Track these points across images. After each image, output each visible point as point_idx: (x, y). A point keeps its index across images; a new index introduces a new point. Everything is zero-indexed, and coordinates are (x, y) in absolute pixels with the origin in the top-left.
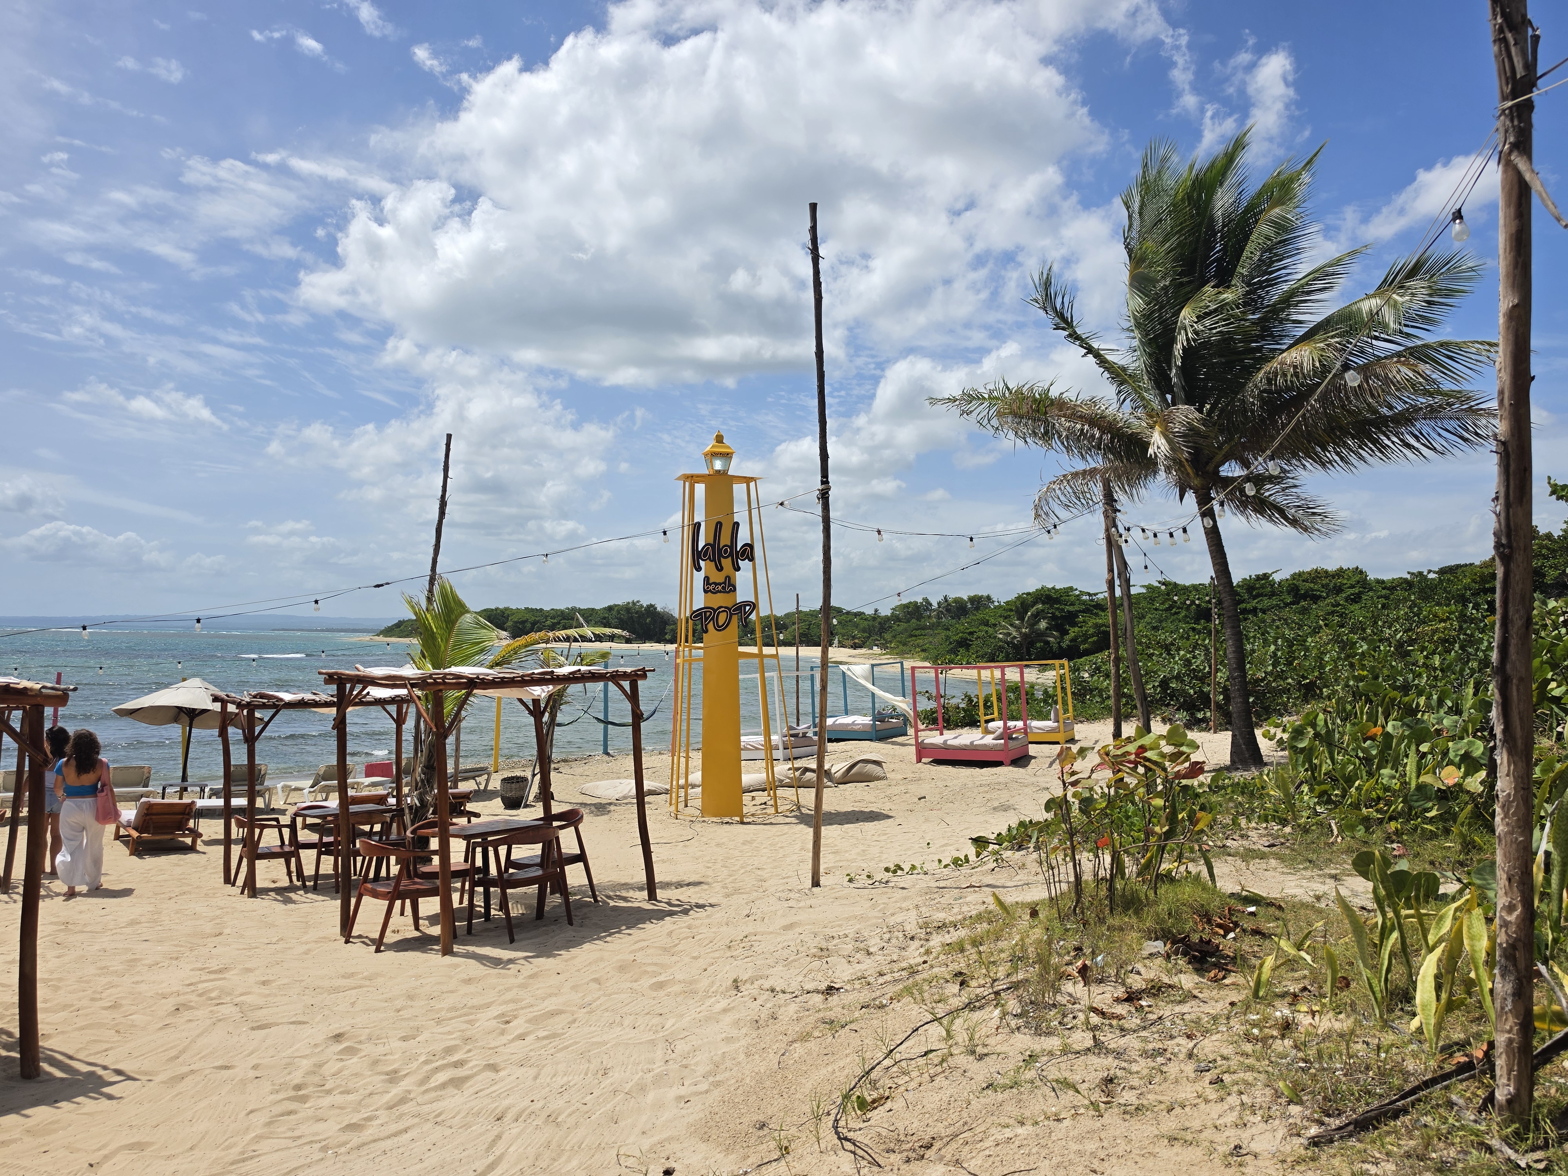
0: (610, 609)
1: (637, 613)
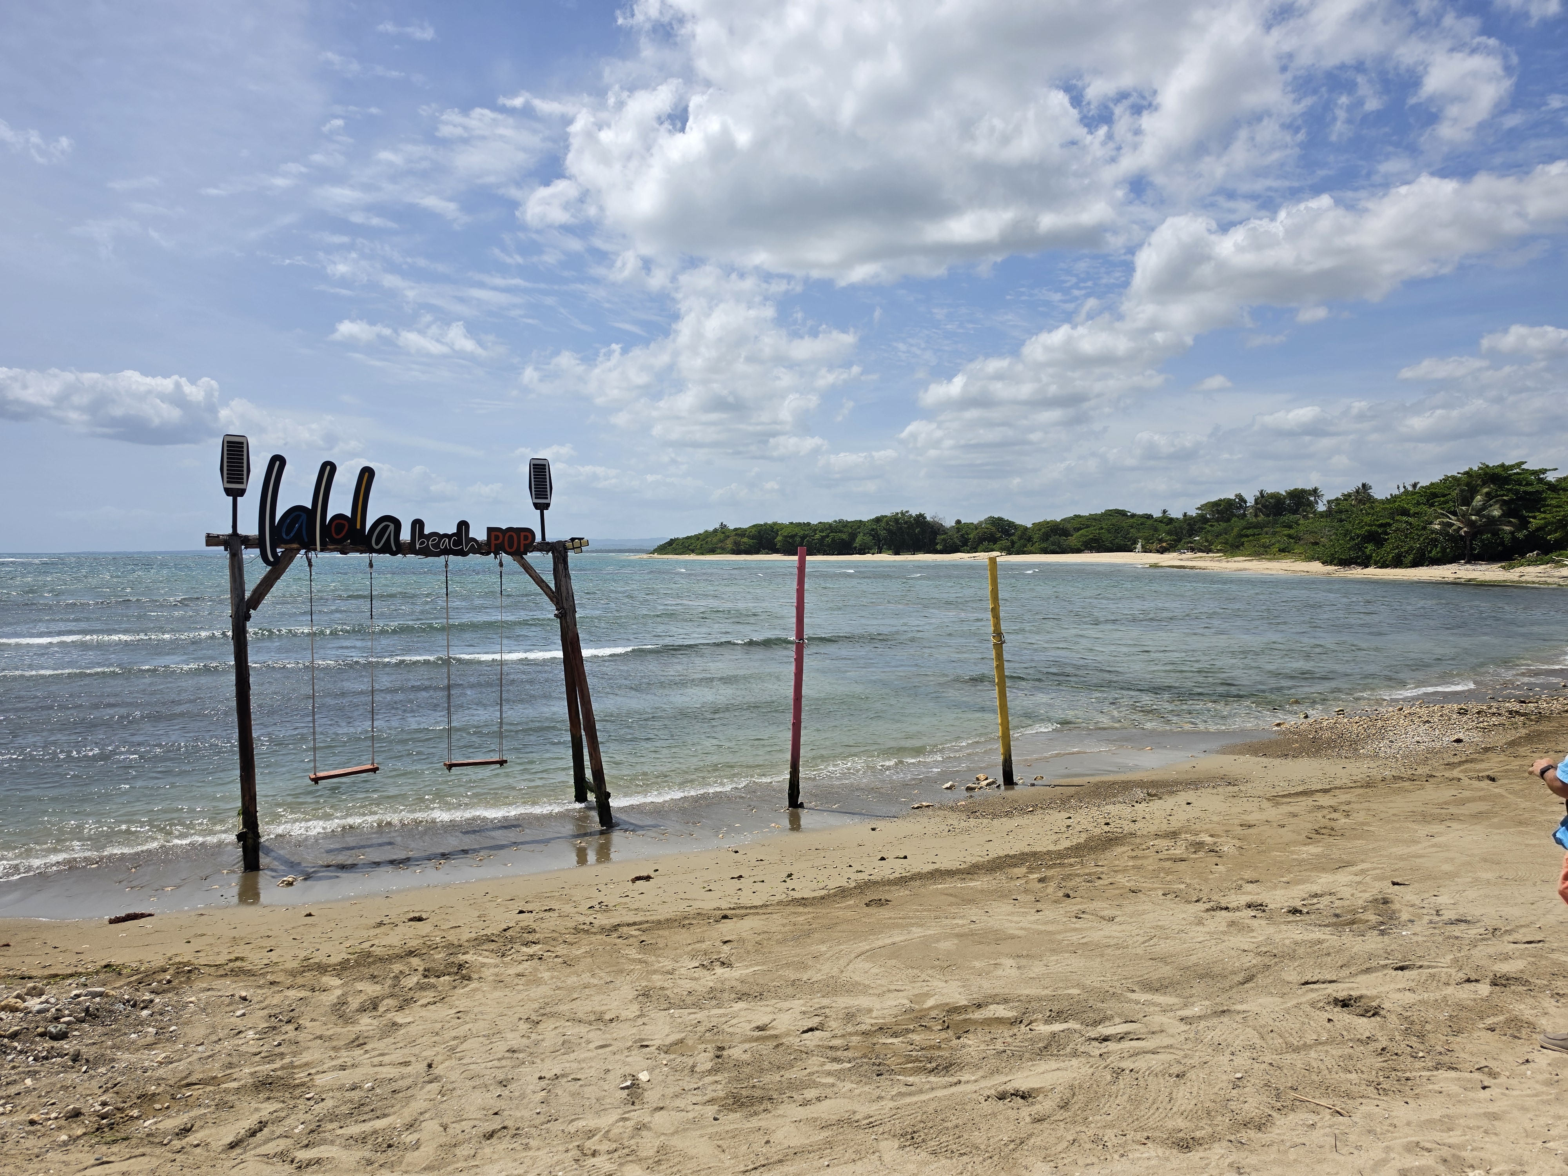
0: (878, 520)
1: (906, 523)
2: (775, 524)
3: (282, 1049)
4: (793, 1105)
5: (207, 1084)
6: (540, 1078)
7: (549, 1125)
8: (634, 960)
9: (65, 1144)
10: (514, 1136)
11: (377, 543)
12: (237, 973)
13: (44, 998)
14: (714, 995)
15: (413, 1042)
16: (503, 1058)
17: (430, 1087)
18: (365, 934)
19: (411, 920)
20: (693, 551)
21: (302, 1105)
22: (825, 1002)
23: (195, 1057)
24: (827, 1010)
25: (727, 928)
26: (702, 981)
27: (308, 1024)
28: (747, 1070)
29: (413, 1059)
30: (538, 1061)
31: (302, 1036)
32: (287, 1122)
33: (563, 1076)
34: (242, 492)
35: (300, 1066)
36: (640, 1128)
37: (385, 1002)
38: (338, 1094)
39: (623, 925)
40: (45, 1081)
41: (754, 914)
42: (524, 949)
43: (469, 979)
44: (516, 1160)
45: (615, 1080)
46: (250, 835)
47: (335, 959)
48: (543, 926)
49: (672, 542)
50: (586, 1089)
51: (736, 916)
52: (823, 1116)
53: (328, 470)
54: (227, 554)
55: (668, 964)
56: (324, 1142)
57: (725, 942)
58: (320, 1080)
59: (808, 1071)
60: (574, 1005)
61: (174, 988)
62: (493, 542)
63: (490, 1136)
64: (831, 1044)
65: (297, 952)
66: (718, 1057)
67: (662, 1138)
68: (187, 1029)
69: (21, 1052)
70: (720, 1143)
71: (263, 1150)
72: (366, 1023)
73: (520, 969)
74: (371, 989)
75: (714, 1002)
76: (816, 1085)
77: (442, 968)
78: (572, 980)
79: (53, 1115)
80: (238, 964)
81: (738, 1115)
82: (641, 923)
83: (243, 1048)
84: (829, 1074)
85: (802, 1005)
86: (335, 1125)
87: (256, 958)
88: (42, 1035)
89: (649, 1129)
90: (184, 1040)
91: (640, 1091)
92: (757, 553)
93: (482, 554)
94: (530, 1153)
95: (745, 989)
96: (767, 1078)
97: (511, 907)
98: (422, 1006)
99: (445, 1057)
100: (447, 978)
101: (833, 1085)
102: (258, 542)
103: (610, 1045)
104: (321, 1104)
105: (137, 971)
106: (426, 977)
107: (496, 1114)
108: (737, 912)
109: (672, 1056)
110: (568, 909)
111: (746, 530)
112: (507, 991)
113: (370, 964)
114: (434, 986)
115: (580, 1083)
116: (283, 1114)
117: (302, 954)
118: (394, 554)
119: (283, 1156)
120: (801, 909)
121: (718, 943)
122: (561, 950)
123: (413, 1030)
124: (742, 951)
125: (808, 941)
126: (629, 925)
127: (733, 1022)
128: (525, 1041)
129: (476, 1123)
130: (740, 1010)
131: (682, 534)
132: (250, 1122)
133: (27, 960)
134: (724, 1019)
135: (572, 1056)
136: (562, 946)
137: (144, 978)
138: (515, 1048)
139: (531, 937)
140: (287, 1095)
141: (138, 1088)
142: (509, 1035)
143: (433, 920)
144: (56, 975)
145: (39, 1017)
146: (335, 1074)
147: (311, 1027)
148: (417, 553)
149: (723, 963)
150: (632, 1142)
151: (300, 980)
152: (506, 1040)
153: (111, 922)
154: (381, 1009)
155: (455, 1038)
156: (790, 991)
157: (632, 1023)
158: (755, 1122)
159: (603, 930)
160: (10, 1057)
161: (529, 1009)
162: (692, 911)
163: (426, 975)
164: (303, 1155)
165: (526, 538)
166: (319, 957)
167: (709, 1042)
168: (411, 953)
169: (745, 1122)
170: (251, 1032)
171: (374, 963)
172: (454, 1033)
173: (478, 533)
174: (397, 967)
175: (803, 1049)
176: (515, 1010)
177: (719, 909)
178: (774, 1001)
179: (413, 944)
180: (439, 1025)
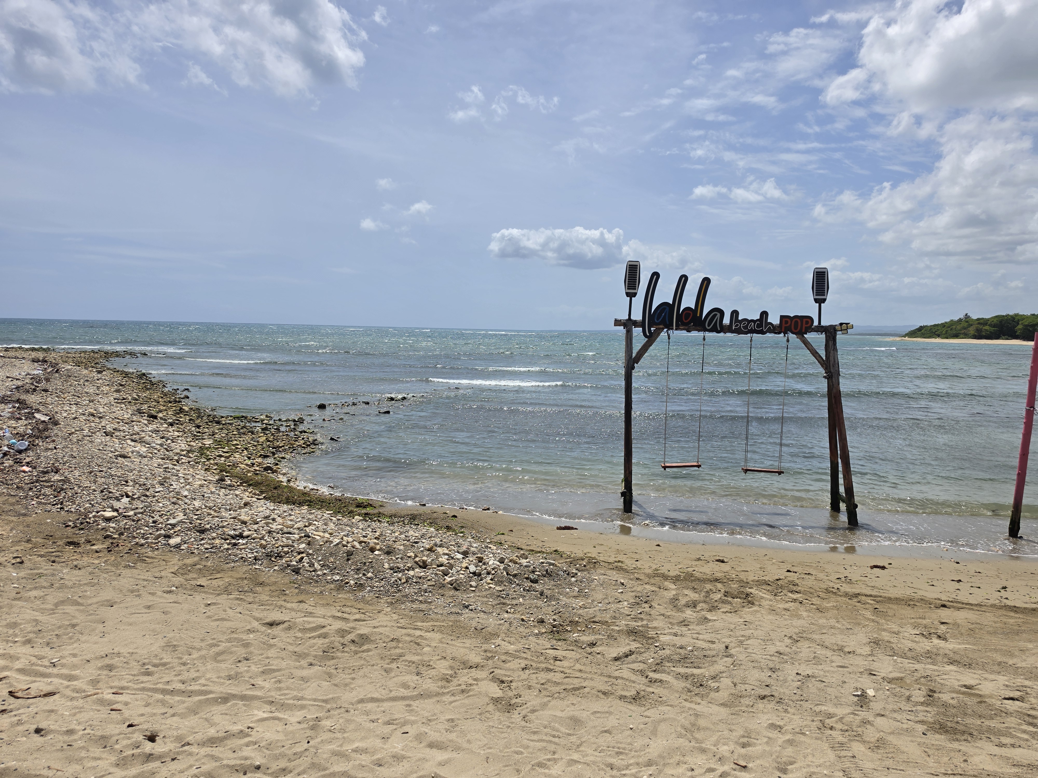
2: (1017, 315)
3: (642, 616)
4: (991, 744)
5: (603, 624)
6: (797, 674)
7: (801, 703)
8: (869, 619)
9: (537, 634)
10: (778, 702)
11: (709, 325)
12: (620, 569)
13: (528, 560)
14: (930, 656)
15: (716, 631)
16: (773, 655)
17: (726, 659)
18: (690, 563)
19: (717, 561)
20: (939, 336)
21: (652, 648)
22: (1027, 683)
23: (597, 608)
24: (1028, 690)
25: (944, 614)
26: (922, 645)
27: (657, 606)
28: (954, 711)
29: (717, 641)
30: (797, 664)
31: (653, 612)
32: (645, 655)
33: (813, 677)
34: (635, 295)
35: (652, 628)
36: (865, 722)
37: (701, 605)
38: (673, 649)
39: (862, 595)
40: (528, 602)
41: (970, 609)
42: (790, 594)
43: (753, 604)
44: (779, 716)
45: (849, 689)
46: (628, 494)
47: (672, 573)
48: (804, 583)
49: (921, 328)
50: (828, 689)
51: (954, 607)
52: (1015, 757)
53: (683, 280)
54: (624, 331)
55: (895, 628)
56: (664, 672)
57: (943, 623)
58: (663, 638)
59: (1006, 725)
60: (823, 637)
61: (587, 570)
62: (784, 325)
63: (763, 698)
64: (1029, 713)
65: (652, 565)
66: (930, 696)
67: (882, 733)
68: (593, 593)
69: (518, 584)
70: (927, 750)
71: (632, 666)
72: (689, 613)
73: (787, 606)
74: (693, 596)
75: (929, 660)
76: (1013, 737)
77: (736, 593)
78: (822, 621)
79: (532, 619)
80: (620, 564)
81: (943, 737)
82: (876, 596)
83: (622, 610)
84: (1024, 732)
85: (1006, 681)
86: (670, 664)
87: (629, 563)
88: (527, 578)
89: (872, 725)
90: (592, 599)
91: (867, 700)
92: (997, 338)
93: (776, 333)
94: (788, 715)
95: (957, 657)
96: (969, 721)
97: (782, 567)
98: (723, 612)
99: (736, 645)
100: (739, 600)
101: (1027, 740)
102: (641, 324)
103: (847, 667)
104: (663, 651)
105: (569, 557)
106: (725, 596)
107: (767, 686)
108: (955, 604)
109: (893, 686)
110: (821, 576)
111: (988, 320)
112: (777, 617)
113: (692, 581)
114: (730, 603)
115: (824, 684)
116: (642, 650)
117: (654, 567)
118: (718, 332)
119: (642, 672)
120: (1012, 614)
121: (936, 622)
122: (815, 600)
123: (717, 624)
124: (957, 632)
125: (1017, 638)
126: (866, 596)
127: (944, 677)
128: (788, 650)
129: (754, 688)
130: (951, 671)
131: (930, 322)
132: (625, 649)
133: (520, 540)
134: (937, 673)
135: (820, 667)
136: (816, 598)
137: (573, 561)
138: (782, 652)
139: (795, 588)
140: (644, 641)
141: (569, 617)
142: (778, 644)
143: (731, 563)
144: (533, 551)
145: (526, 569)
146: (671, 637)
147: (658, 609)
148: (733, 332)
149: (939, 637)
150: (859, 729)
151: (652, 581)
152: (775, 645)
153: (558, 528)
154: (698, 608)
155: (743, 636)
156: (996, 668)
157: (865, 658)
158: (956, 745)
159: (846, 595)
160: (513, 586)
161: (792, 631)
162: (917, 596)
163: (726, 594)
164: (652, 675)
165: (807, 323)
166: (663, 570)
167: (923, 684)
168: (717, 580)
169: (948, 742)
170: (626, 603)
171: (695, 580)
172: (742, 633)
173: (774, 319)
174: (708, 586)
175: (1003, 709)
176: (782, 630)
177: (939, 599)
178: (980, 672)
179: (719, 575)
180: (733, 626)
